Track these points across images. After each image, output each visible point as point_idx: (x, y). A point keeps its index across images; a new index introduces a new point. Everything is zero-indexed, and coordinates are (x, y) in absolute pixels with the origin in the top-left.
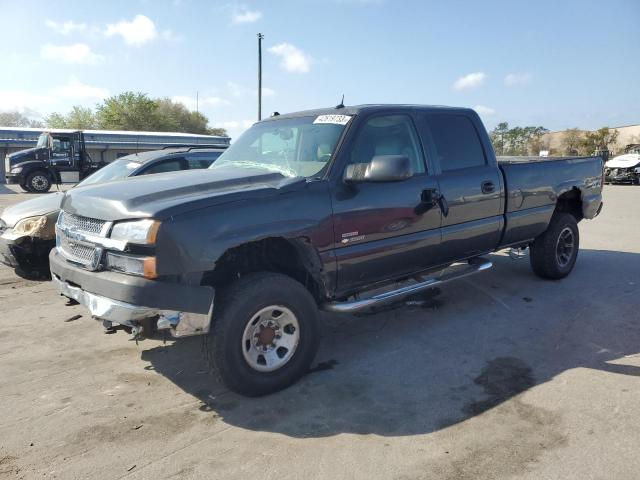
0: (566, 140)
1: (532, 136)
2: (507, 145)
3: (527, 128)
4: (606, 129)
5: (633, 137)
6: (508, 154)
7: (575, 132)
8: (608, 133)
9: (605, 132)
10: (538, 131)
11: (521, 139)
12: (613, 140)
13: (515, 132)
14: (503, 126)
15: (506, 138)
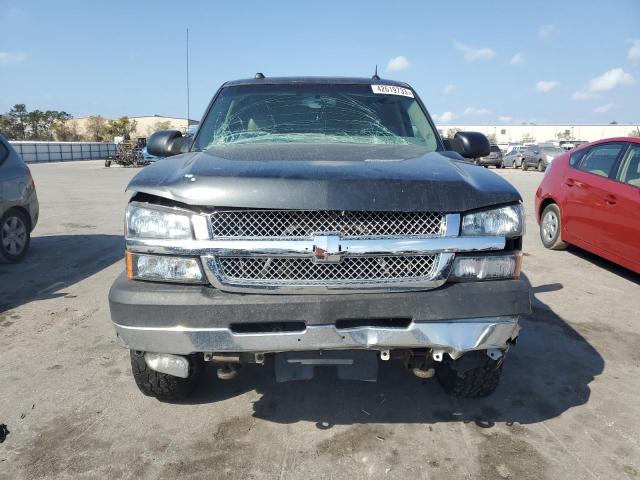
0: (92, 127)
1: (55, 121)
2: (28, 129)
3: (48, 112)
4: (126, 118)
5: (150, 127)
6: (31, 139)
7: (99, 119)
8: (128, 122)
9: (125, 121)
10: (62, 116)
11: (43, 123)
12: (133, 129)
13: (35, 116)
14: (20, 108)
15: (25, 120)
